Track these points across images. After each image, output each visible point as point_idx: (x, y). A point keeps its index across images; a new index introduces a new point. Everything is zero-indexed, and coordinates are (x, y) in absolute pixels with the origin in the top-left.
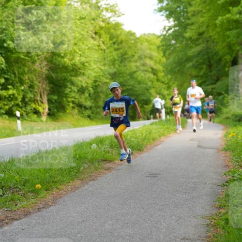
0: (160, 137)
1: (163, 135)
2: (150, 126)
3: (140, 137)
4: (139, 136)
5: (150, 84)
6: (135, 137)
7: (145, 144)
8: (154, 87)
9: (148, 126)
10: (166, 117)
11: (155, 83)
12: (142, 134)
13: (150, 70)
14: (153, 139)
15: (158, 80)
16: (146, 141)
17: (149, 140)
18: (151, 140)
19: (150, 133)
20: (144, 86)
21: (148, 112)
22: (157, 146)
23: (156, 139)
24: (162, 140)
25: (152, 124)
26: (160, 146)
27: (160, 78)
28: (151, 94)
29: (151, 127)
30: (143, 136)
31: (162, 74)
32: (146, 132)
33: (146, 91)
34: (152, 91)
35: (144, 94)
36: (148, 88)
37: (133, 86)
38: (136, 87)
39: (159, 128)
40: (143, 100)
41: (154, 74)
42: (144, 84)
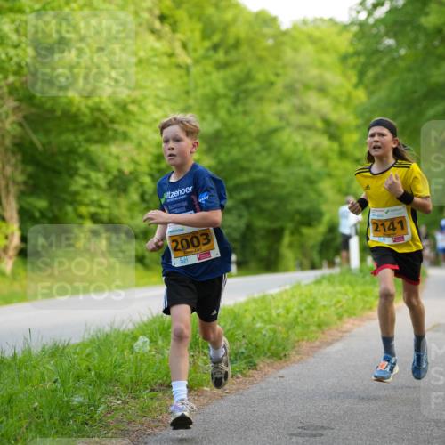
0: (340, 318)
1: (351, 313)
2: (313, 286)
3: (282, 320)
4: (278, 315)
5: (318, 165)
6: (266, 317)
7: (293, 337)
8: (330, 175)
9: (307, 285)
10: (363, 260)
11: (335, 162)
12: (288, 312)
13: (320, 124)
14: (319, 326)
15: (343, 155)
16: (298, 329)
17: (308, 326)
18: (313, 328)
19: (310, 307)
20: (302, 171)
21: (312, 247)
22: (330, 344)
23: (327, 324)
24: (347, 326)
25: (318, 282)
26: (338, 346)
27: (350, 148)
28: (320, 195)
29: (315, 290)
30: (291, 315)
31: (355, 137)
32: (301, 303)
33: (306, 186)
34: (326, 186)
35: (300, 196)
36: (313, 177)
37: (269, 171)
38: (277, 175)
39: (340, 292)
40: (298, 212)
41: (333, 137)
42: (301, 165)
